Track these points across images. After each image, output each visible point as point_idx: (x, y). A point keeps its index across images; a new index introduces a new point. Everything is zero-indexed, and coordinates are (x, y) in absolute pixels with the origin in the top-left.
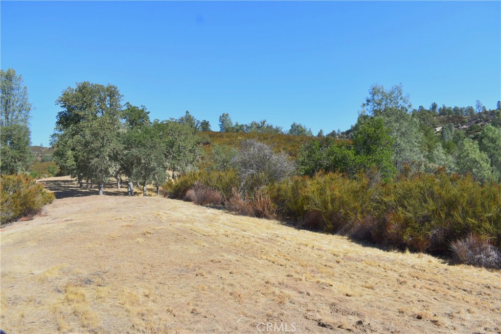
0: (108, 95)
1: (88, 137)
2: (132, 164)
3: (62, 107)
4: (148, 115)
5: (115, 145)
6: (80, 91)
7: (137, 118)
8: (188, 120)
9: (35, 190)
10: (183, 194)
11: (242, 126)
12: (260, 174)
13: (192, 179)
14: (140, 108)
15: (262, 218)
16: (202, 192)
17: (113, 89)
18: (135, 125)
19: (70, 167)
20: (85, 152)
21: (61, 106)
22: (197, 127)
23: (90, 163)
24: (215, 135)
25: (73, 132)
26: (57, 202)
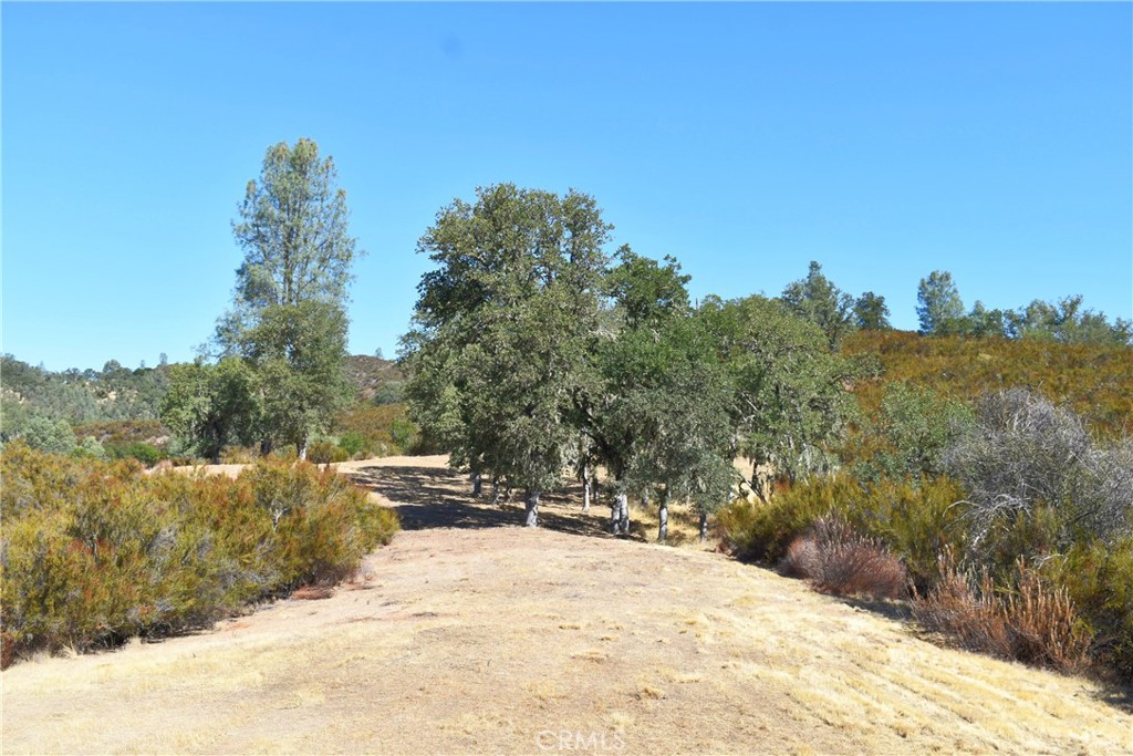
0: (568, 225)
1: (504, 352)
2: (629, 437)
3: (434, 258)
4: (685, 286)
5: (583, 378)
6: (488, 212)
7: (651, 296)
8: (814, 289)
9: (343, 507)
10: (781, 550)
11: (996, 314)
12: (1039, 511)
13: (811, 504)
14: (663, 264)
15: (1039, 668)
16: (839, 552)
17: (583, 206)
18: (645, 317)
19: (448, 433)
20: (492, 396)
21: (432, 257)
22: (845, 317)
23: (504, 428)
24: (900, 345)
25: (462, 334)
26: (406, 540)
